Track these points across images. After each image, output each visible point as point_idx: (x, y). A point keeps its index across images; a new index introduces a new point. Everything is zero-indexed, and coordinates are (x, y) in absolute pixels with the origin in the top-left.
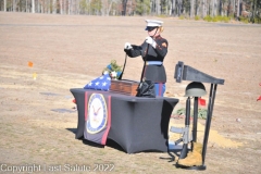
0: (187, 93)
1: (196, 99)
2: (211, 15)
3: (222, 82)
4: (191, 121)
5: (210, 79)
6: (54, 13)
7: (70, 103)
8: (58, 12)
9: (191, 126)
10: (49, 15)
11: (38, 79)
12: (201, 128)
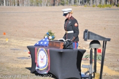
0: (90, 46)
1: (95, 49)
2: (102, 4)
3: (109, 40)
4: (93, 61)
5: (103, 38)
6: (16, 5)
7: (27, 54)
8: (18, 5)
9: (93, 64)
10: (13, 7)
11: (9, 41)
12: (99, 65)
